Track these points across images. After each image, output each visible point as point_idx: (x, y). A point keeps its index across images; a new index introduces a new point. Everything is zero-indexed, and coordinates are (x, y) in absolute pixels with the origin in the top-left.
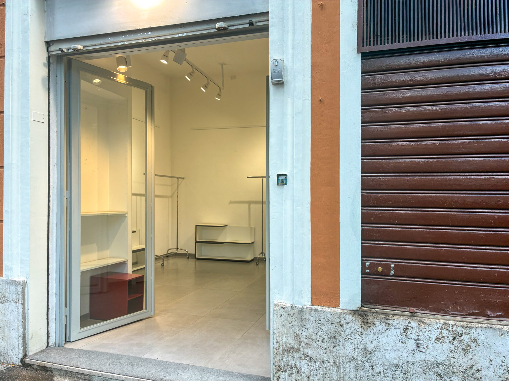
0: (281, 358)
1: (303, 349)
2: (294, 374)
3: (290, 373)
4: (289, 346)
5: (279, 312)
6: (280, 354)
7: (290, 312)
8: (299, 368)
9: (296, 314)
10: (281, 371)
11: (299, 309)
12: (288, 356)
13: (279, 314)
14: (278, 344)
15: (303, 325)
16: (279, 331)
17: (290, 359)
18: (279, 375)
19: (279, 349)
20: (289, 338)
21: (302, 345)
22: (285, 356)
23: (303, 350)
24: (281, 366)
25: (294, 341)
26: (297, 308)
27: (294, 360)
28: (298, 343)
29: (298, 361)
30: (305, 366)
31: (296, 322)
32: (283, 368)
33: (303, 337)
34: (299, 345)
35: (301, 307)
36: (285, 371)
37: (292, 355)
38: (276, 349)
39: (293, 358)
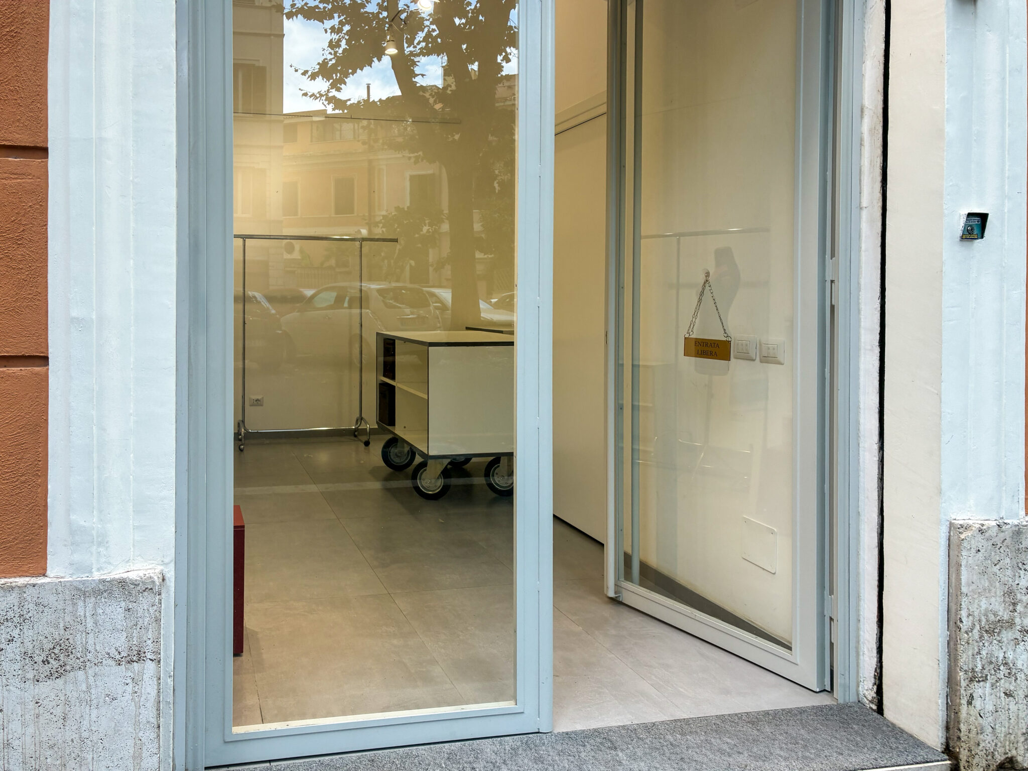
0: (977, 650)
1: (1020, 618)
2: (1002, 681)
3: (994, 681)
4: (992, 618)
5: (973, 542)
6: (974, 642)
7: (995, 539)
8: (1011, 665)
9: (1008, 541)
10: (977, 681)
11: (1014, 528)
12: (991, 643)
13: (973, 546)
14: (971, 618)
15: (1020, 565)
16: (973, 587)
17: (994, 649)
18: (971, 691)
19: (972, 630)
20: (993, 599)
21: (1018, 611)
22: (984, 644)
23: (1020, 620)
24: (977, 670)
25: (1003, 605)
26: (1008, 527)
27: (1002, 649)
28: (1011, 608)
29: (1010, 649)
30: (1023, 656)
31: (1008, 560)
32: (981, 673)
33: (1021, 591)
34: (1013, 612)
35: (1016, 524)
36: (985, 679)
37: (998, 638)
38: (967, 633)
39: (1000, 644)
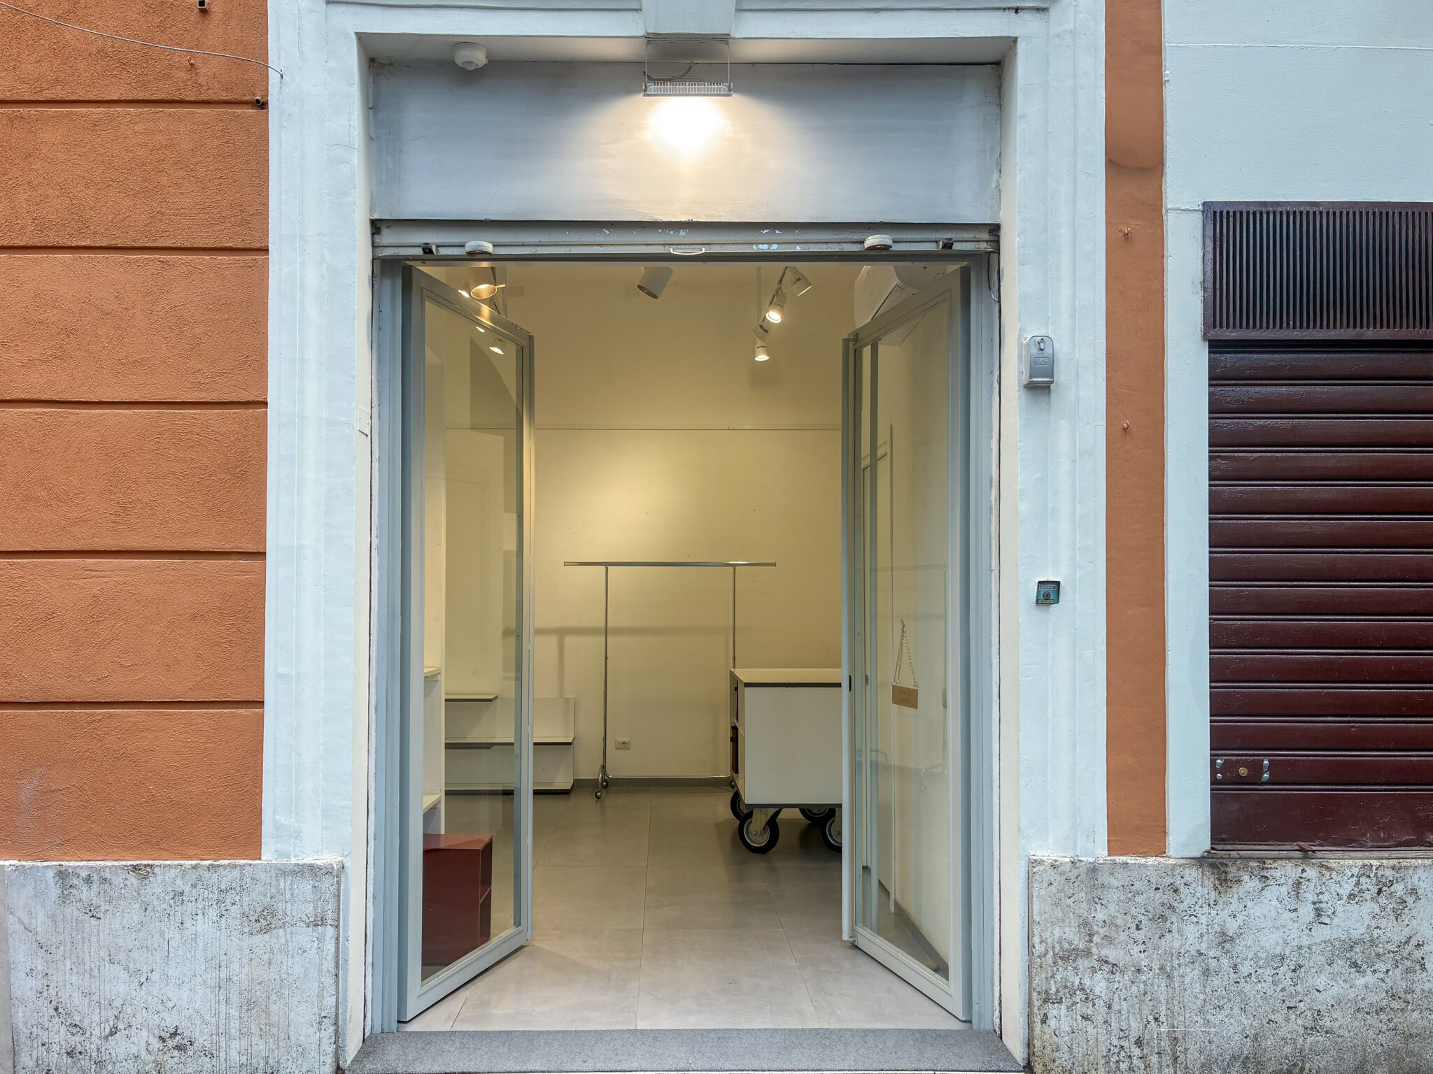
0: (1050, 974)
1: (1097, 948)
2: (1079, 1005)
3: (1069, 1004)
4: (1066, 946)
5: (1045, 875)
6: (1048, 966)
7: (1069, 875)
8: (1088, 991)
9: (1083, 877)
10: (1051, 1003)
11: (1088, 866)
12: (1066, 968)
13: (1046, 879)
14: (1044, 944)
15: (1096, 900)
16: (1046, 916)
17: (1069, 975)
18: (1045, 1011)
19: (1045, 955)
20: (1067, 929)
21: (1095, 942)
22: (1058, 969)
23: (1097, 951)
24: (1051, 992)
25: (1078, 935)
26: (1084, 863)
27: (1078, 975)
28: (1087, 938)
29: (1086, 976)
30: (1101, 984)
31: (1083, 894)
32: (1055, 995)
33: (1098, 923)
34: (1089, 942)
35: (1091, 861)
36: (1060, 1002)
37: (1073, 965)
38: (1039, 957)
39: (1076, 971)
